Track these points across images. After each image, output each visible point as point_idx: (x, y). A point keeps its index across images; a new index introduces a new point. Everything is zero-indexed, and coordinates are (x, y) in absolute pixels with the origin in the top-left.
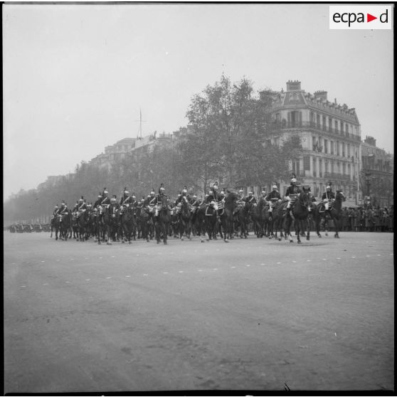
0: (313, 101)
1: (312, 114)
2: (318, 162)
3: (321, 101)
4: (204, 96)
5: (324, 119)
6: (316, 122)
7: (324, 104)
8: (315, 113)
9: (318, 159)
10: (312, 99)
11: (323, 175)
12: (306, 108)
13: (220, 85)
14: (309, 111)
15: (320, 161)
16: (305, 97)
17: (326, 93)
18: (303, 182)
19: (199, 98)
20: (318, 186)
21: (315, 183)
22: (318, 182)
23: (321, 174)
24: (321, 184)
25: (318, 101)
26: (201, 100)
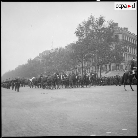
0: (123, 31)
1: (123, 36)
2: (126, 56)
3: (126, 31)
4: (83, 25)
5: (127, 38)
6: (125, 39)
7: (127, 32)
8: (124, 36)
9: (126, 55)
10: (123, 30)
11: (128, 61)
12: (121, 33)
13: (90, 19)
14: (122, 35)
15: (127, 55)
16: (121, 29)
17: (127, 28)
18: (120, 64)
19: (80, 26)
20: (126, 65)
21: (125, 64)
22: (126, 64)
23: (127, 61)
24: (127, 65)
25: (125, 31)
26: (81, 26)
